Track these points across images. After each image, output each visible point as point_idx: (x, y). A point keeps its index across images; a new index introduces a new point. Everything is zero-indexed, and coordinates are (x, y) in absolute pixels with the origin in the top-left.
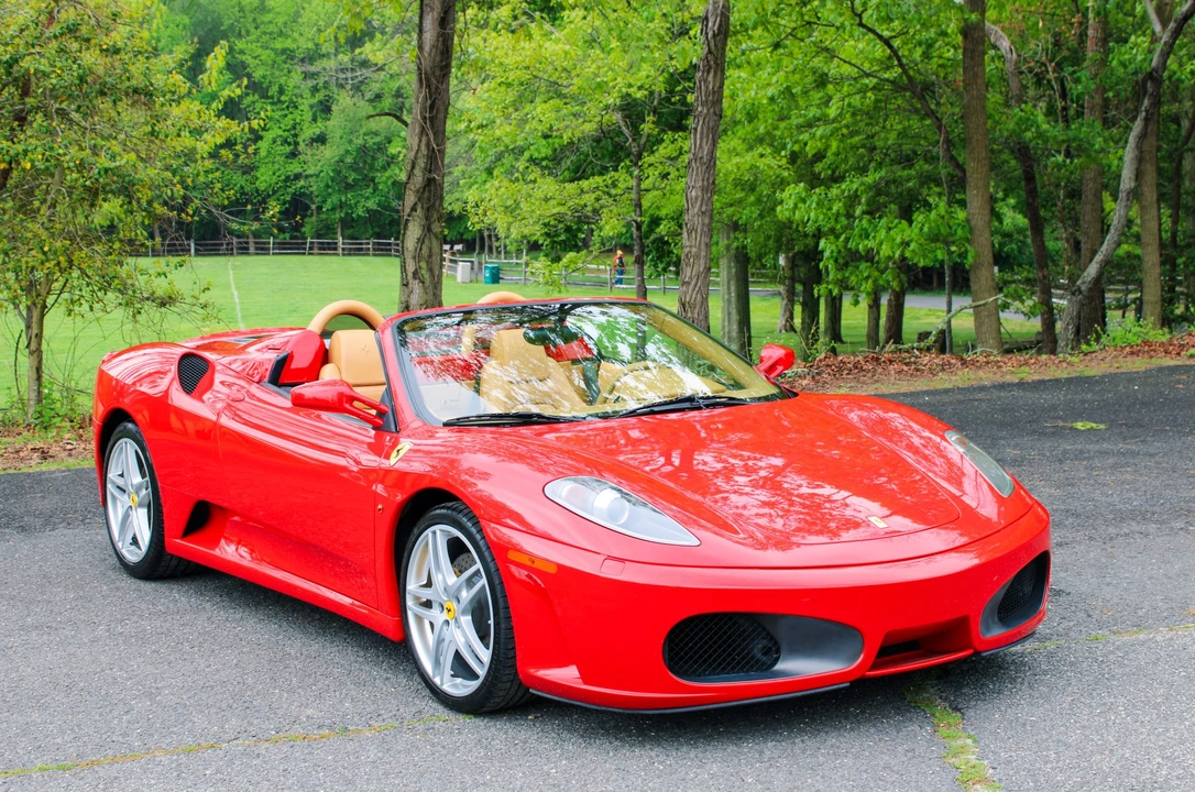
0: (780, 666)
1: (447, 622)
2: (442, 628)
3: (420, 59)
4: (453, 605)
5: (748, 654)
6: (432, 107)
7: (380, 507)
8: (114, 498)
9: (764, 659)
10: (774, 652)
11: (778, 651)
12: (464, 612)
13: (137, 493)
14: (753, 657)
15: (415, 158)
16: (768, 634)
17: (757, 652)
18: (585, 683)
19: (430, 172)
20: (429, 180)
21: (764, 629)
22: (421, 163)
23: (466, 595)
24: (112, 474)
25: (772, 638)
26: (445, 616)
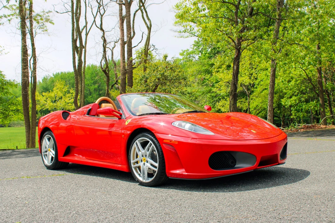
0: (236, 166)
4: (145, 158)
7: (123, 136)
9: (232, 165)
10: (234, 162)
14: (229, 164)
16: (233, 157)
18: (187, 172)
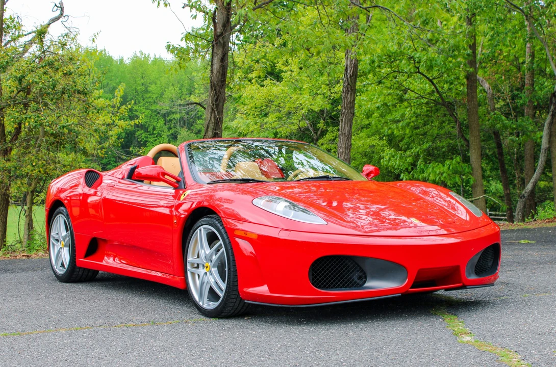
0: (367, 284)
1: (206, 273)
2: (203, 276)
3: (211, 78)
4: (209, 264)
5: (351, 278)
6: (217, 100)
7: (175, 221)
8: (54, 245)
9: (358, 281)
10: (363, 278)
11: (366, 277)
12: (214, 267)
13: (64, 240)
14: (353, 280)
15: (209, 124)
16: (361, 268)
17: (355, 278)
19: (216, 130)
20: (215, 133)
21: (358, 266)
22: (212, 126)
23: (214, 258)
24: (53, 234)
25: (363, 271)
26: (205, 270)
